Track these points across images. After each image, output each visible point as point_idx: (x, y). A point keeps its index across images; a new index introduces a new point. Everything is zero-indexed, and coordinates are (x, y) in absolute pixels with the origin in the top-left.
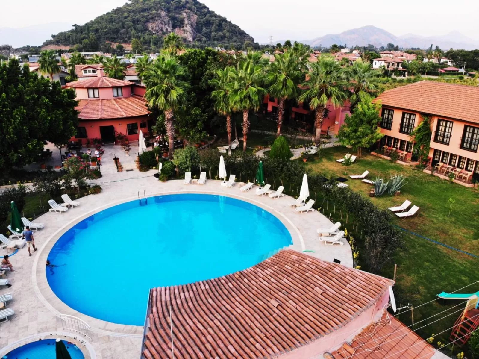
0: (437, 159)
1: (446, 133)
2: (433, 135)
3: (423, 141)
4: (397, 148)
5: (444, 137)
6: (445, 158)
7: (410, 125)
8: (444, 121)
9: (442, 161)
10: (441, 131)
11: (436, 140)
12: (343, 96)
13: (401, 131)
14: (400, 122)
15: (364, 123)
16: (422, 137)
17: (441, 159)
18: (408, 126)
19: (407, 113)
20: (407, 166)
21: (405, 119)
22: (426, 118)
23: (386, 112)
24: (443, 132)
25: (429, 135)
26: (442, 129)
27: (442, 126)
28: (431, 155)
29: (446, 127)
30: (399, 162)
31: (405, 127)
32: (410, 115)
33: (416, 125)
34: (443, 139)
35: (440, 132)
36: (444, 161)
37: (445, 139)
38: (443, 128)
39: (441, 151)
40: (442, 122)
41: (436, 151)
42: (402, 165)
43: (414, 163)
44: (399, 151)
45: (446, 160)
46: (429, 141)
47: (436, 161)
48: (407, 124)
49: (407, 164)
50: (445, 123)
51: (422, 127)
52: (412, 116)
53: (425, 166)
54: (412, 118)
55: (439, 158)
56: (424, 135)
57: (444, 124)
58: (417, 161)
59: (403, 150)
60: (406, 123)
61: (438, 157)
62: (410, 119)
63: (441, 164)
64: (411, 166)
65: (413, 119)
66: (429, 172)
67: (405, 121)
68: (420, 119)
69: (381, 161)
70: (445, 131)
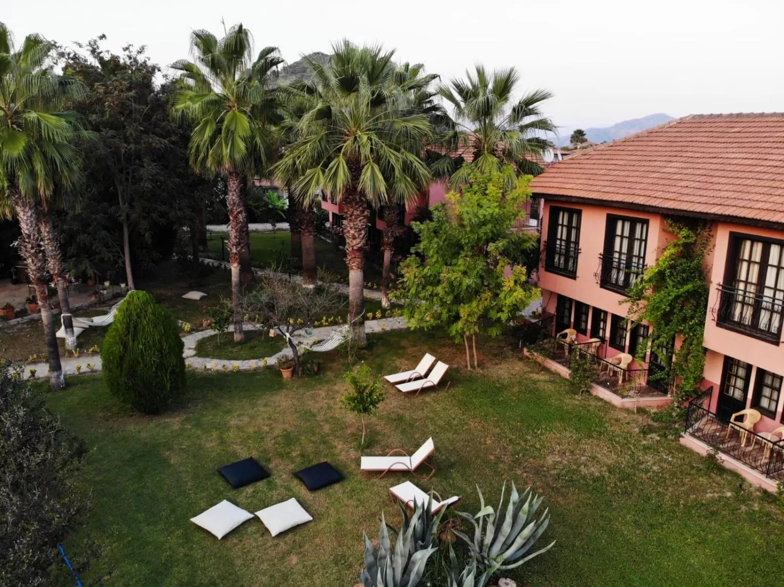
0: (738, 394)
1: (768, 293)
2: (714, 300)
3: (675, 319)
4: (603, 340)
5: (757, 308)
6: (767, 391)
7: (635, 260)
8: (754, 239)
9: (756, 404)
10: (746, 282)
11: (725, 320)
12: (407, 167)
13: (606, 282)
14: (601, 250)
15: (463, 254)
16: (672, 305)
17: (750, 396)
18: (629, 265)
19: (624, 219)
20: (628, 411)
21: (618, 240)
22: (684, 232)
23: (563, 218)
24: (752, 289)
25: (701, 295)
26: (748, 273)
27: (750, 262)
28: (714, 375)
29: (764, 264)
30: (602, 393)
31: (619, 270)
32: (633, 222)
33: (651, 260)
34: (756, 316)
35: (742, 286)
36: (765, 403)
37: (764, 317)
38: (755, 270)
39: (749, 367)
40: (748, 244)
41: (729, 363)
42: (608, 406)
43: (653, 402)
44: (610, 350)
45: (770, 399)
46: (702, 324)
47: (732, 399)
48: (624, 257)
49: (631, 402)
50: (758, 248)
51: (672, 267)
52: (638, 227)
53: (687, 419)
54: (638, 236)
55: (745, 390)
56: (677, 297)
57: (757, 257)
58: (665, 392)
59: (622, 349)
60: (620, 253)
61: (740, 383)
62: (631, 238)
63: (751, 415)
64: (641, 411)
65: (641, 240)
66: (702, 448)
67: (617, 248)
68: (666, 236)
69: (541, 385)
70: (761, 283)
